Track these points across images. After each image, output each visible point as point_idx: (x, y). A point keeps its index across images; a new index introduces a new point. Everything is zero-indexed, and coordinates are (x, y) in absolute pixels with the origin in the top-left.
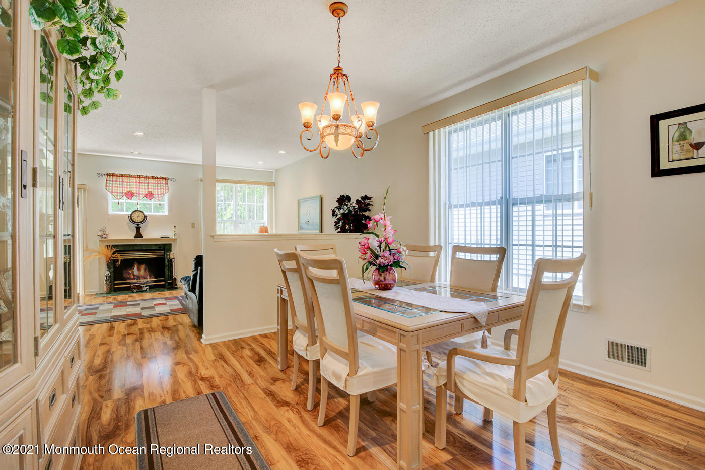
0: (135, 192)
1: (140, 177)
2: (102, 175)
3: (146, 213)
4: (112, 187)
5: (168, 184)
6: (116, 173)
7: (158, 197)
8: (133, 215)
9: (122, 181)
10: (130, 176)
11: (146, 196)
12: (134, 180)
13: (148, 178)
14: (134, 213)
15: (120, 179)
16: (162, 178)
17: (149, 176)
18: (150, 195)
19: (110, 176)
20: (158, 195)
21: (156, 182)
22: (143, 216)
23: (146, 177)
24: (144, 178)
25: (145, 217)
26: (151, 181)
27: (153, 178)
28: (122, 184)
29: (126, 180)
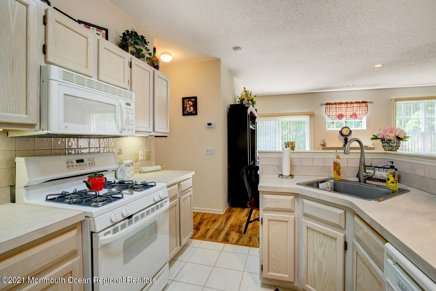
0: (344, 114)
1: (347, 103)
2: (322, 105)
3: (351, 129)
4: (329, 112)
5: (367, 106)
6: (332, 102)
7: (360, 117)
8: (342, 131)
9: (336, 108)
10: (341, 103)
11: (351, 116)
12: (343, 105)
13: (353, 103)
14: (343, 129)
15: (334, 106)
16: (363, 102)
17: (353, 101)
18: (354, 116)
19: (328, 105)
20: (360, 115)
21: (359, 106)
22: (349, 131)
23: (352, 103)
24: (350, 104)
25: (351, 131)
26: (355, 105)
27: (356, 103)
28: (336, 110)
29: (338, 106)
